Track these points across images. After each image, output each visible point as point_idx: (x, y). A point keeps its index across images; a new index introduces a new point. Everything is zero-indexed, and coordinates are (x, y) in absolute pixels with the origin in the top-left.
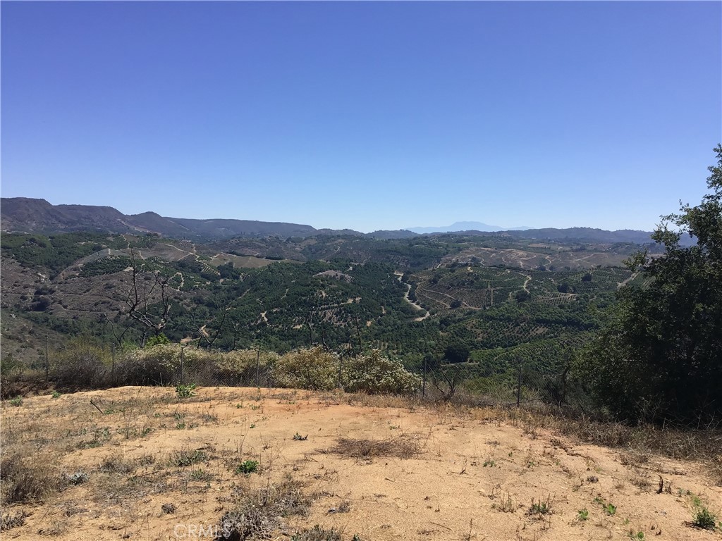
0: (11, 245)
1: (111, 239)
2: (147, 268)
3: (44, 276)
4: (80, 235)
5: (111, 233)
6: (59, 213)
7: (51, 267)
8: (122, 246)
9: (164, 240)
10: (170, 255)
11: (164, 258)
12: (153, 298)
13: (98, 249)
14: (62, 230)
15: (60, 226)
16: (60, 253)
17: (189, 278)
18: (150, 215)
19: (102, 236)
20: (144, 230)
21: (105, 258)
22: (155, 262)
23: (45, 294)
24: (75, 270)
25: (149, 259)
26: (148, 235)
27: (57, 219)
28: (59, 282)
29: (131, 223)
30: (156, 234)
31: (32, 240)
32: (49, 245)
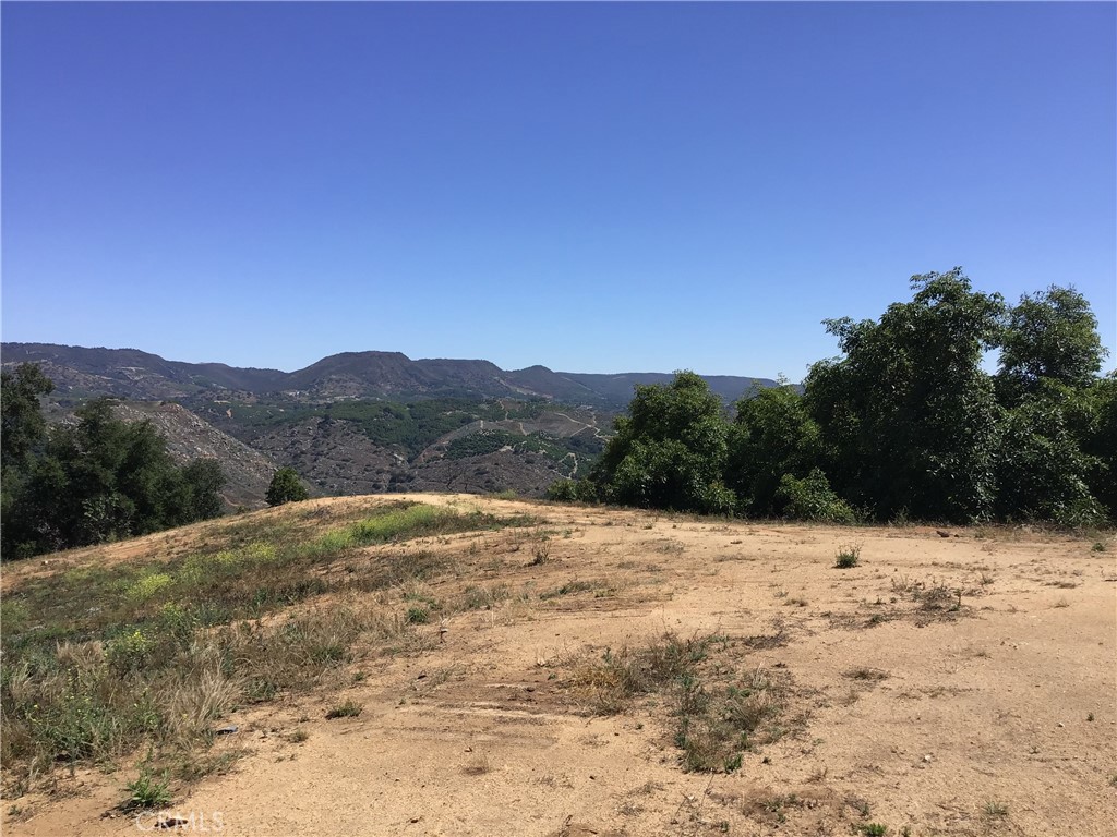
0: (362, 418)
1: (484, 406)
2: (528, 448)
3: (401, 458)
4: (446, 401)
5: (486, 397)
6: (420, 371)
7: (410, 446)
8: (498, 416)
9: (553, 407)
10: (561, 429)
11: (552, 432)
12: (537, 489)
13: (467, 420)
14: (423, 394)
15: (421, 389)
16: (420, 427)
17: (585, 462)
18: (538, 369)
19: (473, 402)
20: (530, 392)
21: (476, 434)
22: (540, 438)
23: (402, 482)
24: (439, 449)
25: (533, 434)
26: (534, 400)
27: (417, 379)
28: (419, 465)
29: (512, 382)
30: (544, 399)
31: (387, 410)
32: (407, 415)
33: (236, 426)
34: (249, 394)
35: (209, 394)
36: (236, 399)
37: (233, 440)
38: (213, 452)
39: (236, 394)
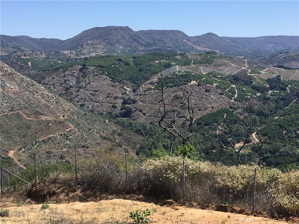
0: (105, 65)
1: (178, 57)
2: (207, 82)
3: (128, 89)
4: (155, 54)
5: (179, 52)
6: (140, 37)
7: (134, 82)
8: (187, 63)
9: (221, 56)
10: (226, 70)
11: (221, 72)
12: (212, 108)
13: (168, 66)
14: (141, 51)
15: (140, 48)
16: (140, 70)
17: (242, 90)
18: (210, 35)
19: (171, 55)
20: (205, 49)
21: (174, 74)
22: (214, 76)
23: (129, 104)
24: (151, 84)
25: (209, 74)
26: (208, 53)
27: (138, 42)
28: (139, 93)
29: (194, 43)
30: (214, 52)
31: (120, 60)
32: (132, 63)
33: (33, 72)
34: (42, 53)
35: (19, 53)
36: (34, 56)
37: (28, 79)
38: (16, 86)
39: (34, 53)
